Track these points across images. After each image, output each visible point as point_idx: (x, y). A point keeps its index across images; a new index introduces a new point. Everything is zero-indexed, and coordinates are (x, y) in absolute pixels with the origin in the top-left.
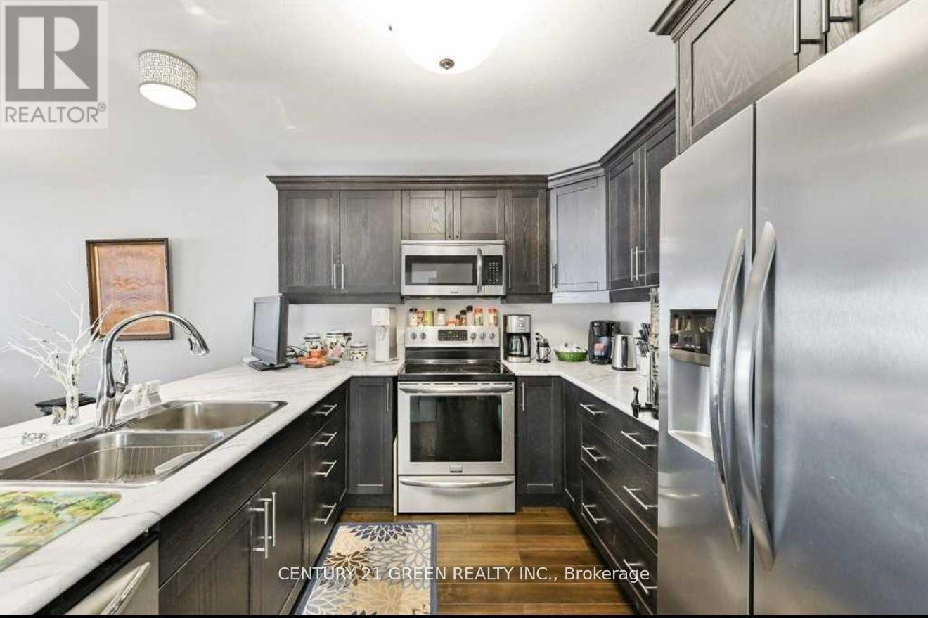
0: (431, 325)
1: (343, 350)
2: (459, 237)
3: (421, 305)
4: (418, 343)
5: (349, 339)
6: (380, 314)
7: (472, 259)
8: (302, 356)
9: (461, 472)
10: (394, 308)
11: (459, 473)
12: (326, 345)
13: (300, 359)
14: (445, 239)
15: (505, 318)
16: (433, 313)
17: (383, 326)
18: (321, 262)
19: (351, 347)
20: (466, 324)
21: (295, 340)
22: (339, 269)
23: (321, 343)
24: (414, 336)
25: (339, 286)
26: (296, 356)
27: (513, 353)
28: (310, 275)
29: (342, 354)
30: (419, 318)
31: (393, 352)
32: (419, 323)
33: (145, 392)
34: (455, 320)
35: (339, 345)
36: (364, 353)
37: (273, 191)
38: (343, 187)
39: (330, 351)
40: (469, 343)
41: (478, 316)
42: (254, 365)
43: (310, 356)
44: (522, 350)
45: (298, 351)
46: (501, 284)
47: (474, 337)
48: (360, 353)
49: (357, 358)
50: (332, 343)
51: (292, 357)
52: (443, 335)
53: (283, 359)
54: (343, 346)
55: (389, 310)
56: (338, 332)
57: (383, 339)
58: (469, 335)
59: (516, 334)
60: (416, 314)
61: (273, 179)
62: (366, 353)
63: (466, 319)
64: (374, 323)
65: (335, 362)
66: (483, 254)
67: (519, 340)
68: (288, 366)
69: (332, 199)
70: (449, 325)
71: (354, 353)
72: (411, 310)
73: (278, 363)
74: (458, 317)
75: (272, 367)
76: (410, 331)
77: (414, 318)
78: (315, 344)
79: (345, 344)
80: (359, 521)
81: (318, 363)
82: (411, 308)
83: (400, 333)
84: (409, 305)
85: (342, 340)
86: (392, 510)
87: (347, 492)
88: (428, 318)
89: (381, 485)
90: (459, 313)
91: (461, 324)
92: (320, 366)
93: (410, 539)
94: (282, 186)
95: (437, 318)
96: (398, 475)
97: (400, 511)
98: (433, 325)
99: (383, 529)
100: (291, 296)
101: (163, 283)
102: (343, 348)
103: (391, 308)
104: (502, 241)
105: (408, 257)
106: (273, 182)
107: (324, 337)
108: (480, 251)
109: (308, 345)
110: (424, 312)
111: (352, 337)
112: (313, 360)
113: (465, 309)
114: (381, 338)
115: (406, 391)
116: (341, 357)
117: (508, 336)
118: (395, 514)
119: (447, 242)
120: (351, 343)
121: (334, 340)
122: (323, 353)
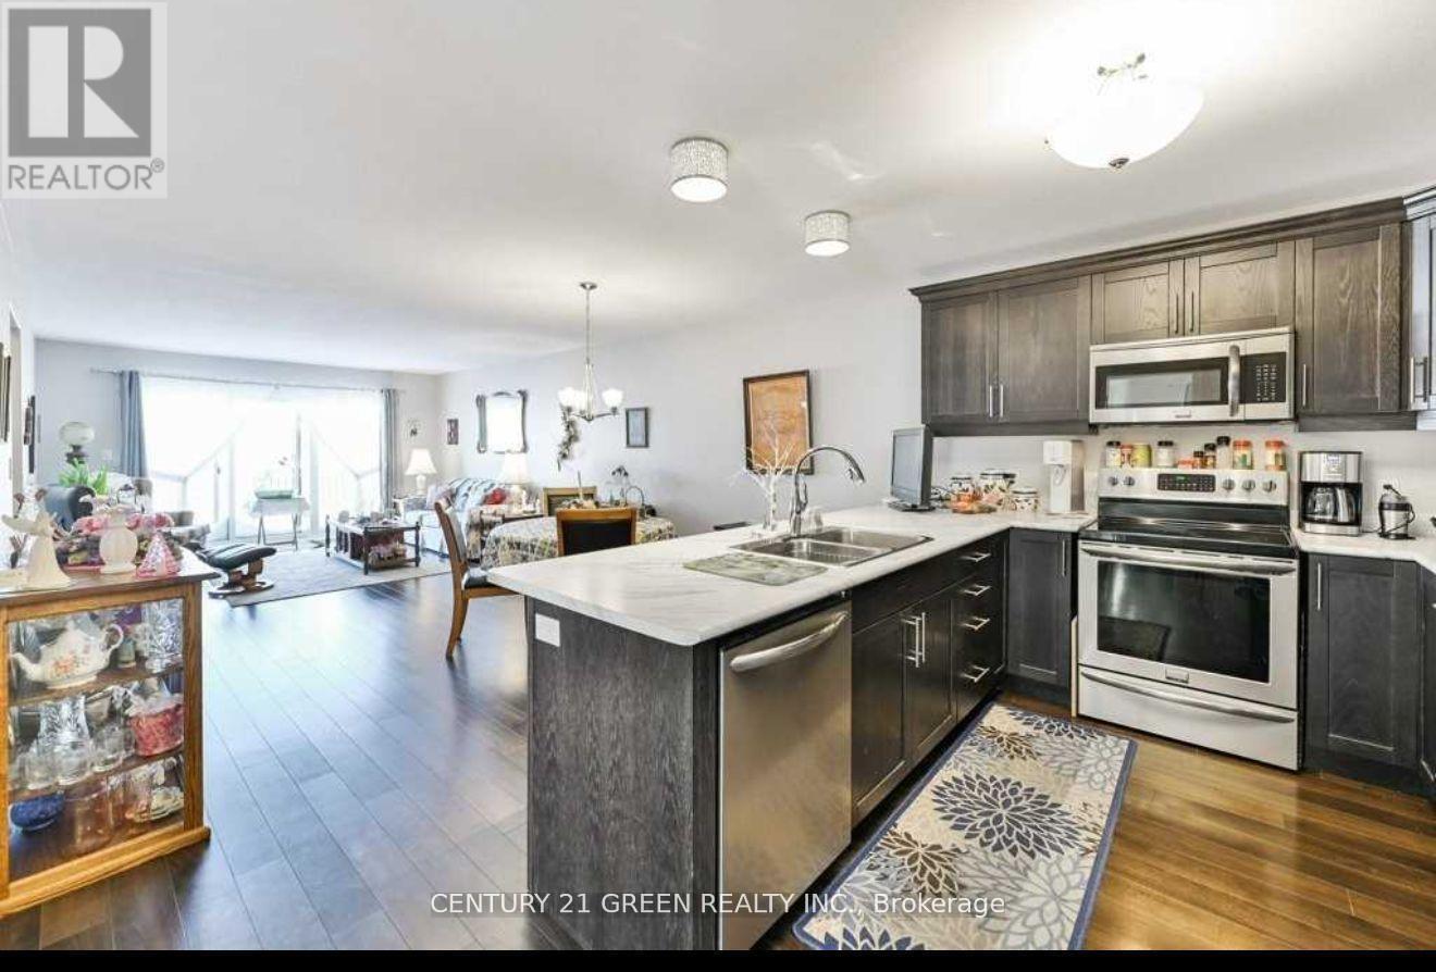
0: (1145, 466)
1: (1002, 495)
2: (1196, 331)
3: (1127, 437)
4: (1120, 491)
5: (1012, 482)
6: (1058, 449)
7: (1221, 364)
8: (949, 500)
9: (1186, 682)
10: (1080, 441)
11: (1183, 684)
12: (979, 489)
13: (947, 503)
14: (1169, 336)
15: (1301, 455)
16: (1149, 449)
17: (1061, 466)
18: (974, 382)
19: (1016, 492)
20: (1214, 466)
21: (940, 480)
22: (996, 392)
23: (973, 486)
24: (1114, 482)
25: (996, 412)
26: (941, 499)
27: (1317, 517)
28: (960, 401)
29: (1001, 500)
30: (1123, 455)
31: (1078, 502)
32: (1123, 463)
33: (813, 515)
34: (1193, 459)
35: (996, 488)
36: (1032, 501)
37: (915, 304)
38: (1003, 285)
39: (985, 497)
40: (1217, 496)
41: (1239, 453)
42: (893, 506)
43: (959, 500)
44: (1336, 513)
45: (943, 493)
46: (1283, 400)
47: (1229, 486)
48: (1026, 501)
49: (1022, 508)
50: (987, 486)
51: (937, 500)
52: (1166, 482)
53: (927, 502)
54: (1003, 491)
55: (1070, 444)
56: (997, 471)
57: (1060, 484)
58: (1219, 483)
59: (1325, 485)
60: (1119, 450)
61: (914, 291)
62: (1036, 501)
63: (1214, 457)
64: (1047, 461)
65: (991, 510)
66: (1242, 353)
67: (1331, 495)
68: (932, 509)
69: (988, 304)
70: (1180, 466)
71: (1018, 501)
72: (1110, 444)
73: (922, 504)
74: (1197, 454)
75: (914, 508)
76: (1108, 474)
77: (1114, 456)
78: (965, 486)
79: (1005, 488)
80: (1019, 707)
81: (969, 508)
82: (1110, 439)
83: (1090, 477)
84: (1106, 436)
85: (1002, 483)
86: (1070, 710)
87: (1004, 669)
88: (1140, 455)
89: (1054, 673)
90: (1200, 448)
91: (1204, 465)
92: (971, 512)
93: (1093, 745)
94: (927, 297)
95: (1156, 455)
96: (1078, 664)
97: (1082, 712)
98: (1150, 465)
99: (1055, 724)
100: (938, 426)
101: (804, 417)
102: (1002, 494)
103: (1073, 441)
104: (1286, 329)
105: (1099, 369)
106: (916, 295)
107: (976, 478)
108: (1236, 349)
109: (956, 487)
110: (1132, 447)
111: (1016, 479)
112: (960, 504)
113: (1213, 440)
114: (1057, 482)
115: (1092, 553)
116: (999, 504)
117: (1307, 489)
118: (1074, 714)
119: (1171, 340)
120: (1014, 487)
121: (990, 482)
122: (976, 497)
